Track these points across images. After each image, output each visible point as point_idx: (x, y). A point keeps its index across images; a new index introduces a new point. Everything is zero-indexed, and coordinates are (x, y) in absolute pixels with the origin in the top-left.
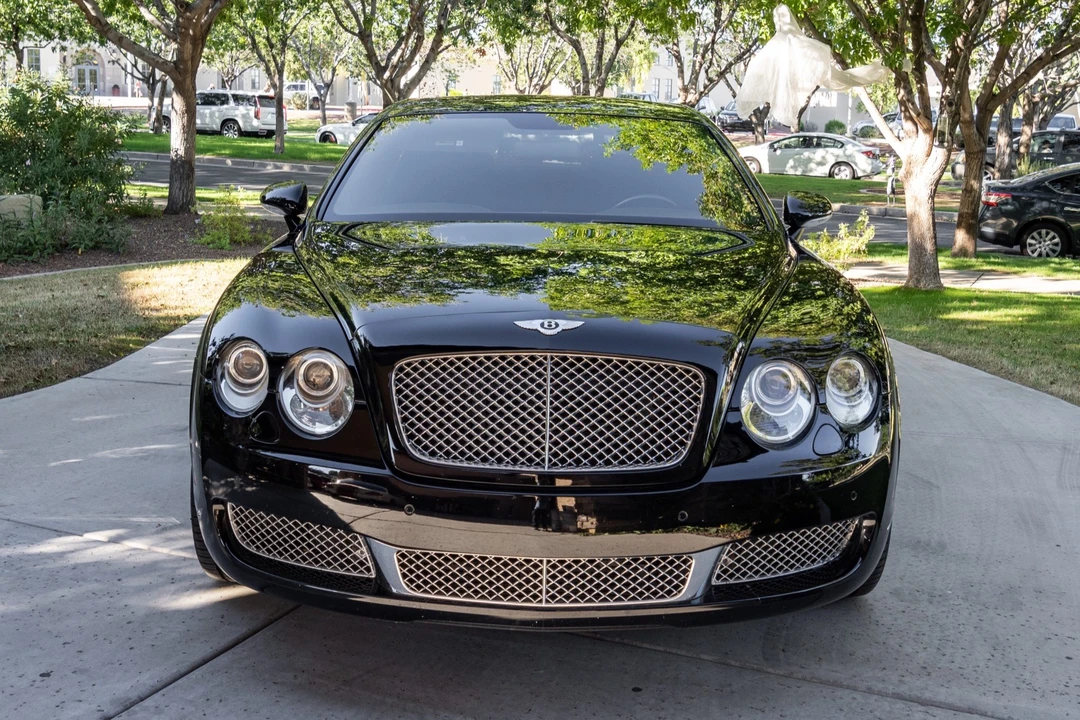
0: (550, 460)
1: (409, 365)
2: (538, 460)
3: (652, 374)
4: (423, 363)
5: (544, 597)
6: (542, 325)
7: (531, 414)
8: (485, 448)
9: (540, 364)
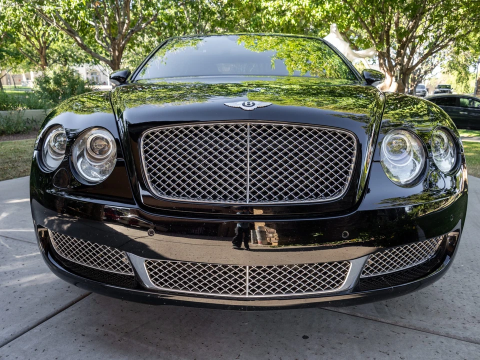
0: (250, 197)
1: (153, 133)
2: (242, 197)
3: (320, 137)
4: (162, 133)
5: (247, 291)
6: (244, 105)
7: (236, 165)
8: (204, 189)
9: (242, 130)
